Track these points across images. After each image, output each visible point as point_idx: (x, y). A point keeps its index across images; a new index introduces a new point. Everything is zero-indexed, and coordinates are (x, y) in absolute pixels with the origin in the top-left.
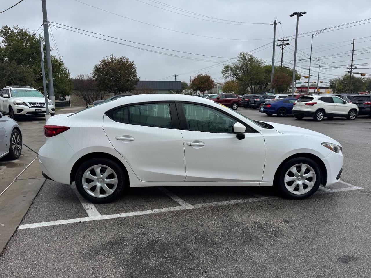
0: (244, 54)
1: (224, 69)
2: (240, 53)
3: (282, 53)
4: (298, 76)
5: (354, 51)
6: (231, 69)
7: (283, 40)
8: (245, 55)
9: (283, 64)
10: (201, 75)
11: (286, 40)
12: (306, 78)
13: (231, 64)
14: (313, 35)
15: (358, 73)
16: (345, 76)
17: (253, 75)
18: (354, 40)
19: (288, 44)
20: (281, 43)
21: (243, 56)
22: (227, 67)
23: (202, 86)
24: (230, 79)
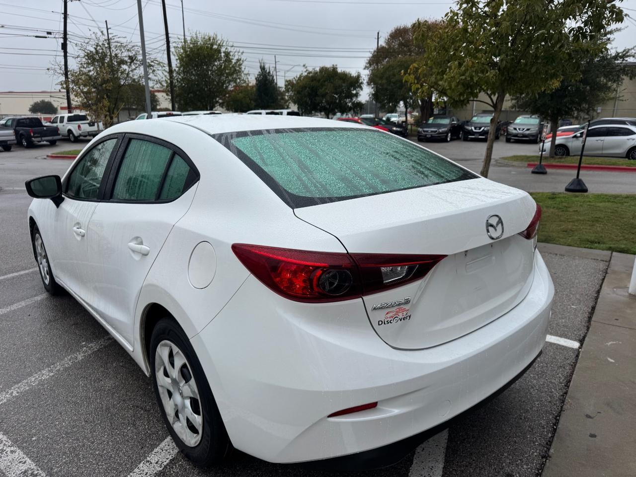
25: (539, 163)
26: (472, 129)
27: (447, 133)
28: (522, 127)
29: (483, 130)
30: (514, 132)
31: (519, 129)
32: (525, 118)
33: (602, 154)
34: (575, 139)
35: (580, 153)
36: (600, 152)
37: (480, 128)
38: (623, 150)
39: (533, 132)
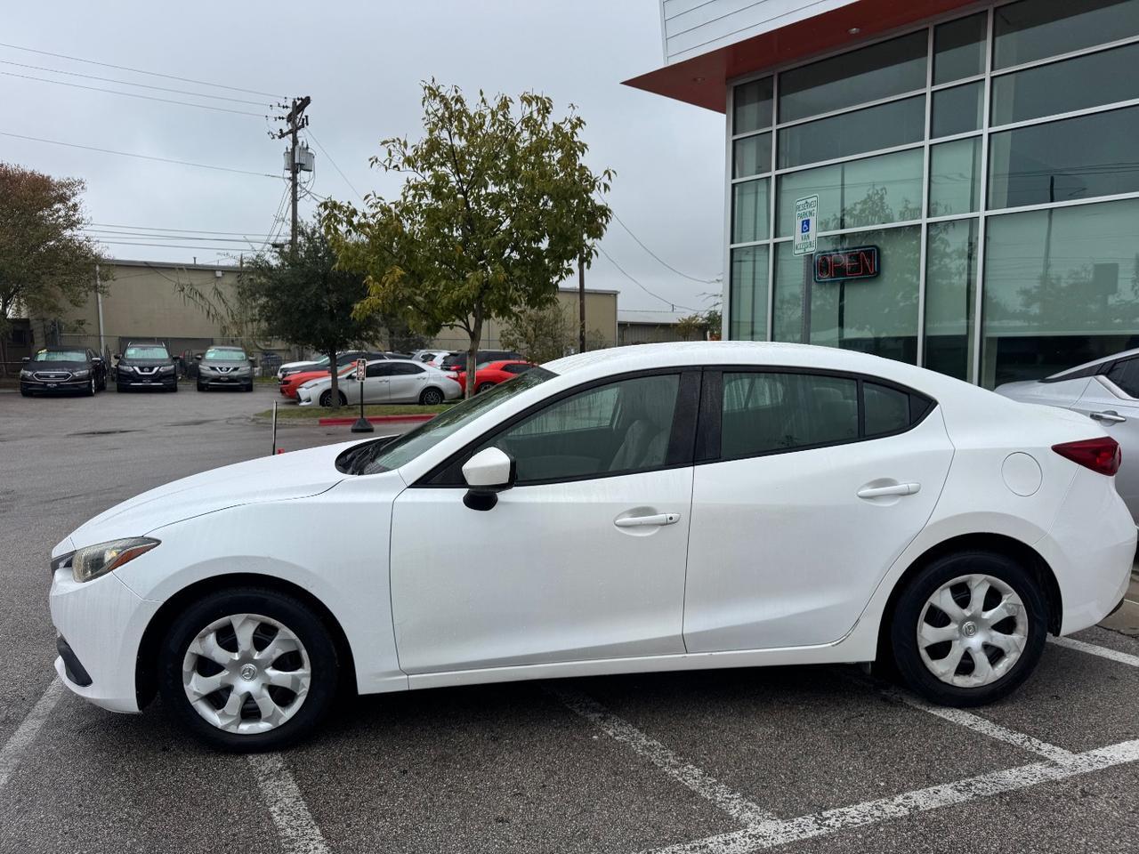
25: (360, 417)
26: (135, 370)
27: (89, 377)
28: (225, 366)
29: (158, 370)
30: (213, 373)
31: (221, 369)
32: (221, 350)
33: (391, 400)
34: (350, 380)
35: (359, 401)
36: (387, 397)
37: (151, 369)
38: (414, 393)
39: (246, 372)
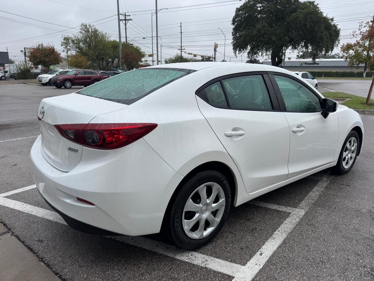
0: (86, 25)
1: (64, 41)
2: (82, 24)
3: (126, 29)
4: (143, 53)
5: (182, 34)
6: (73, 41)
7: (125, 15)
8: (88, 27)
9: (127, 40)
10: (42, 45)
11: (128, 16)
12: (150, 56)
13: (72, 36)
14: (152, 13)
15: (191, 54)
16: (176, 57)
17: (101, 50)
18: (181, 23)
19: (131, 20)
20: (124, 18)
21: (85, 28)
22: (67, 39)
23: (47, 60)
24: (73, 52)
